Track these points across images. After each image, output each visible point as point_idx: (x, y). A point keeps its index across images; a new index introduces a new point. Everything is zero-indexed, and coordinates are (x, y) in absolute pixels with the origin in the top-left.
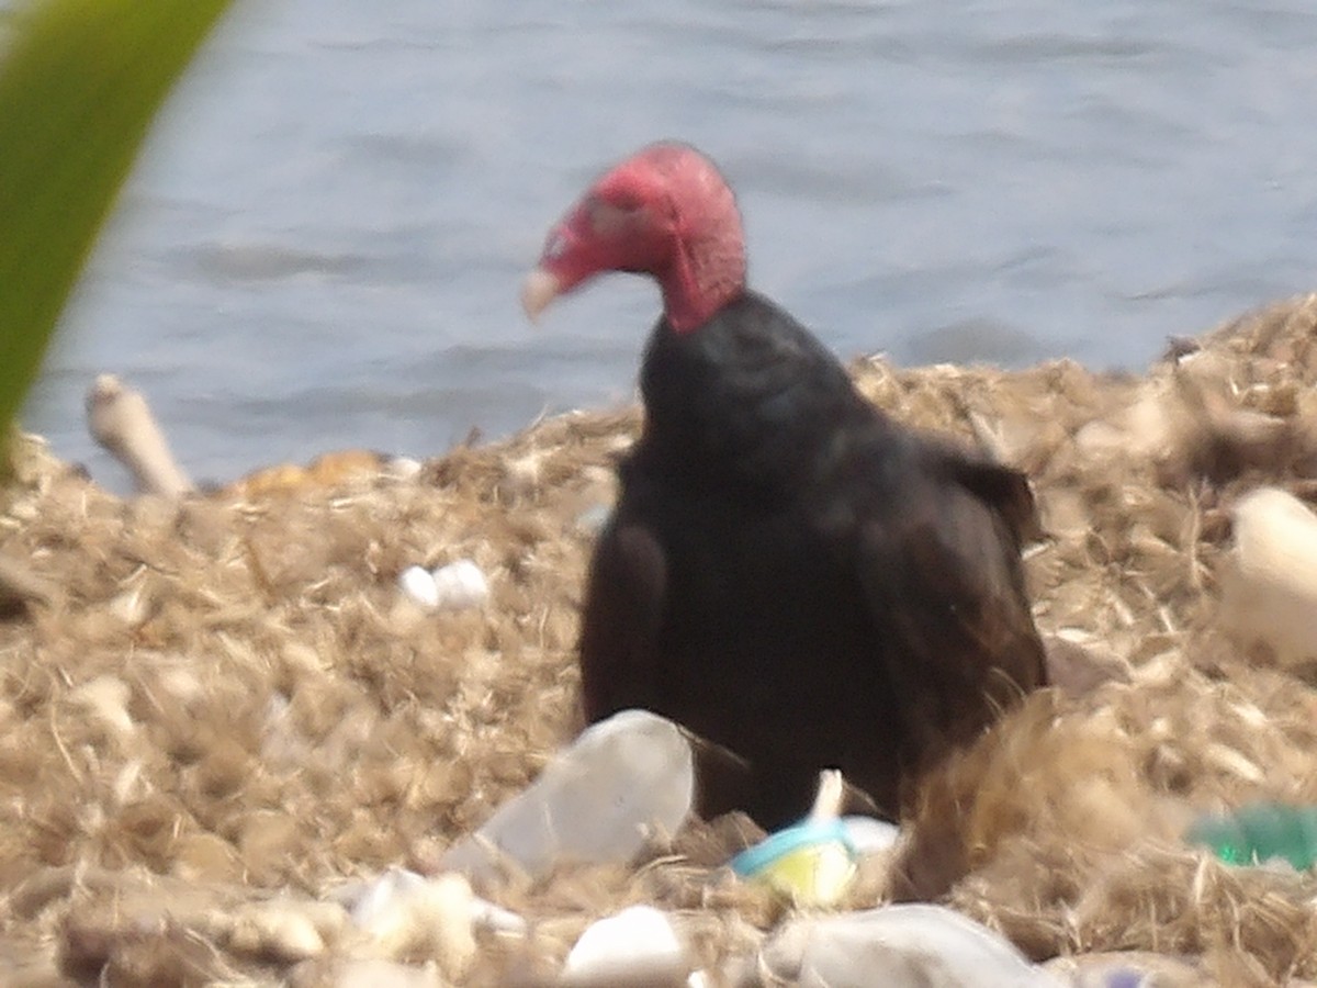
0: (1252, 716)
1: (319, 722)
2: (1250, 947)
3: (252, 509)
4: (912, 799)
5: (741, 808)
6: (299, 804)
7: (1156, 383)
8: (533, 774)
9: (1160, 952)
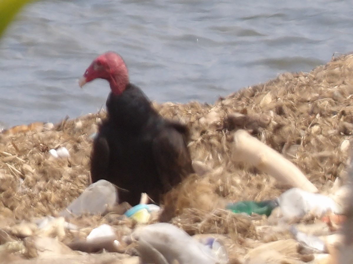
0: (238, 181)
1: (31, 184)
2: (239, 232)
3: (14, 136)
4: (163, 200)
5: (127, 201)
6: (26, 201)
7: (217, 107)
8: (80, 193)
9: (218, 233)
